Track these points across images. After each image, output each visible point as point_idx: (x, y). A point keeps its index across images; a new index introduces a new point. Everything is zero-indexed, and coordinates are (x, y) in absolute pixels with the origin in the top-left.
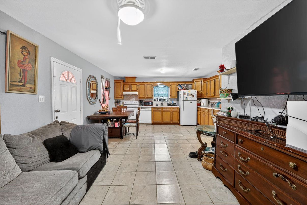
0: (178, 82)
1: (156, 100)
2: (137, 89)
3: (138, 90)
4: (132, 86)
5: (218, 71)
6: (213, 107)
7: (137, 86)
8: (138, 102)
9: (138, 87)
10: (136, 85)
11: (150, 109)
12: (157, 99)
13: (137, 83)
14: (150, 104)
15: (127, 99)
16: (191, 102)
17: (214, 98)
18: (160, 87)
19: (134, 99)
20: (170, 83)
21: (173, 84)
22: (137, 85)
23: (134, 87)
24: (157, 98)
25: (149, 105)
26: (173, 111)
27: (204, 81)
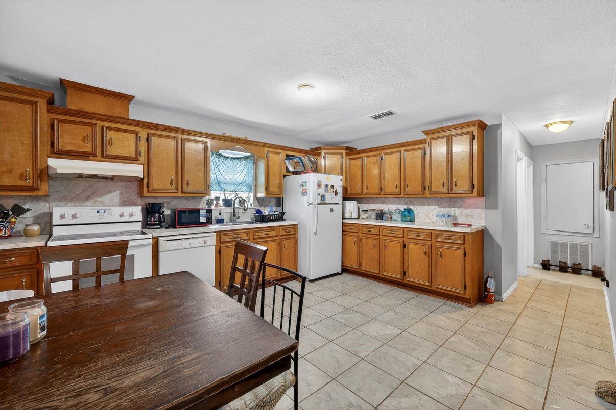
0: (284, 148)
1: (215, 202)
2: (138, 153)
3: (143, 158)
4: (110, 135)
5: (423, 132)
6: (385, 220)
7: (138, 139)
8: (137, 212)
9: (143, 142)
10: (132, 137)
11: (212, 240)
12: (217, 199)
13: (138, 123)
14: (203, 220)
15: (72, 200)
16: (332, 210)
17: (377, 198)
18: (227, 158)
19: (115, 196)
20: (266, 149)
21: (273, 153)
22: (137, 133)
23: (123, 143)
24: (218, 195)
25: (197, 224)
26: (284, 239)
27: (347, 154)
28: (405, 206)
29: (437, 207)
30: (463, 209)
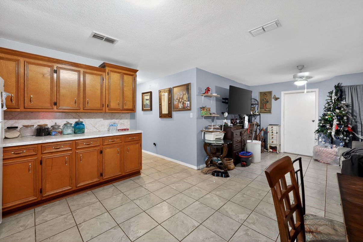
28: (77, 120)
29: (102, 119)
30: (119, 120)
